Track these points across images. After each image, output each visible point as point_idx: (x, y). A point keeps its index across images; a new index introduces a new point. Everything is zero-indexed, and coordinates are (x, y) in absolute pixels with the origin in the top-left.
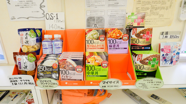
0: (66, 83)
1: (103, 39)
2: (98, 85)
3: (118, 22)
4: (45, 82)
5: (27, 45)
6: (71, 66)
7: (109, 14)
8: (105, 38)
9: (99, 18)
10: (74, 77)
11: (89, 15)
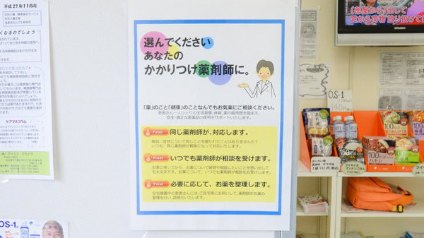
0: (375, 168)
1: (405, 123)
2: (411, 171)
3: (419, 103)
4: (351, 167)
5: (318, 127)
6: (382, 148)
7: (408, 93)
8: (408, 122)
9: (394, 98)
10: (384, 161)
11: (382, 94)
